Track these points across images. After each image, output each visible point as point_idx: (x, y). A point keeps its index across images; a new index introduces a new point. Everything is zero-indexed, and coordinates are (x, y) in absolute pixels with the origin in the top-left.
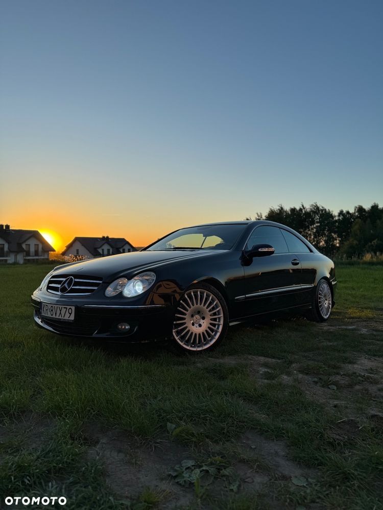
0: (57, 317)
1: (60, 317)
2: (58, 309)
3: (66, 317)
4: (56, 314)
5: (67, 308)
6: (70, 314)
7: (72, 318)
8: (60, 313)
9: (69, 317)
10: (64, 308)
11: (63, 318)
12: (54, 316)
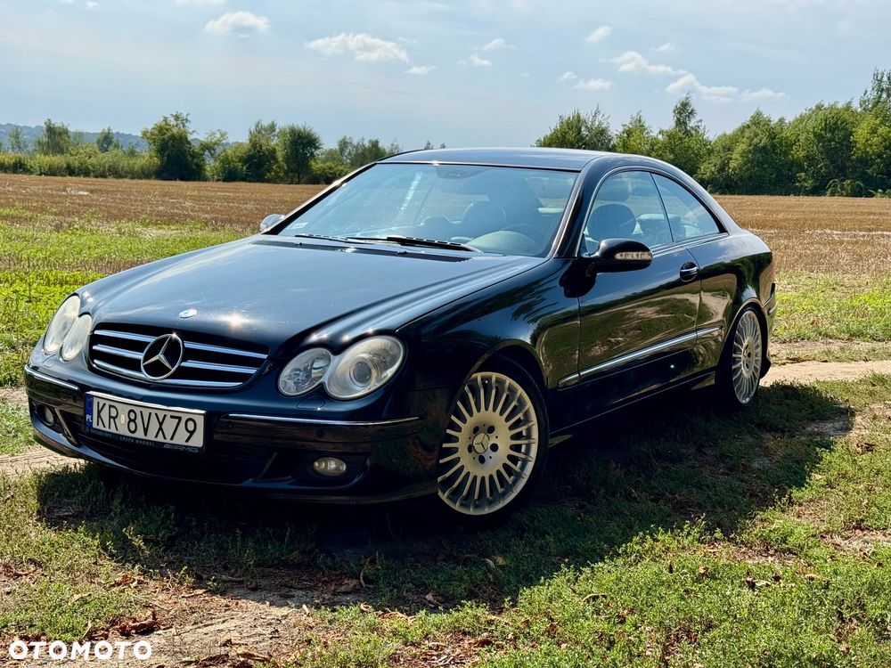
0: (151, 436)
1: (160, 439)
2: (154, 420)
3: (180, 439)
4: (146, 431)
5: (180, 419)
6: (192, 433)
7: (198, 441)
8: (161, 429)
9: (187, 441)
10: (172, 417)
11: (168, 441)
12: (140, 434)
